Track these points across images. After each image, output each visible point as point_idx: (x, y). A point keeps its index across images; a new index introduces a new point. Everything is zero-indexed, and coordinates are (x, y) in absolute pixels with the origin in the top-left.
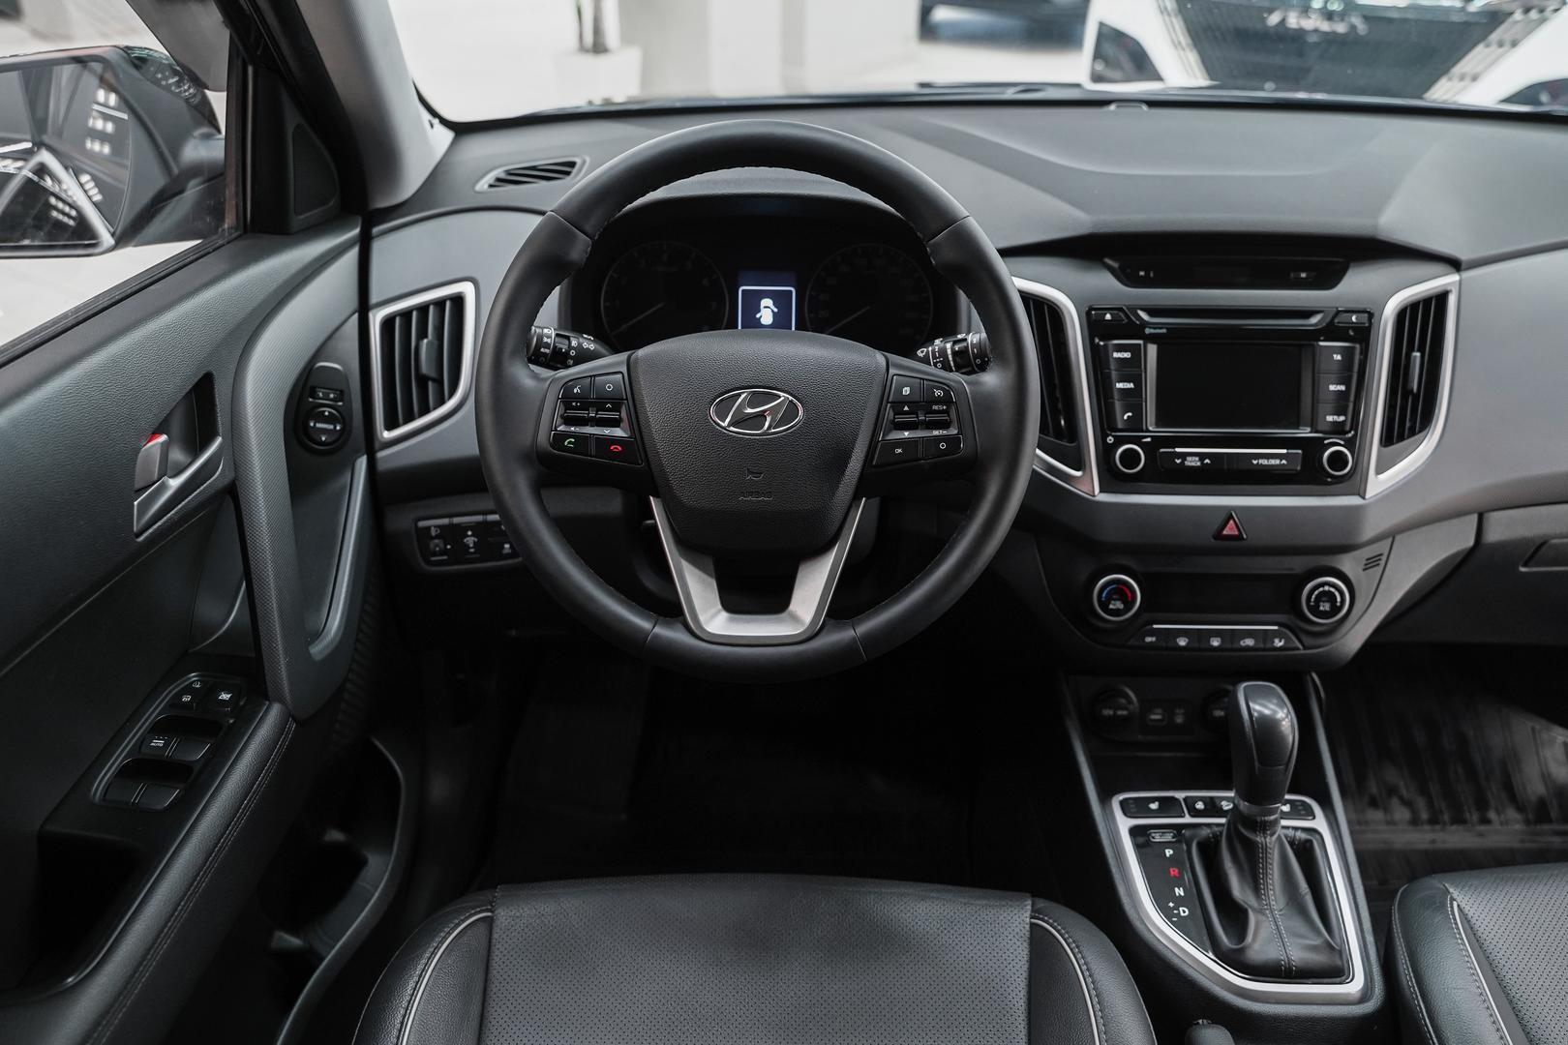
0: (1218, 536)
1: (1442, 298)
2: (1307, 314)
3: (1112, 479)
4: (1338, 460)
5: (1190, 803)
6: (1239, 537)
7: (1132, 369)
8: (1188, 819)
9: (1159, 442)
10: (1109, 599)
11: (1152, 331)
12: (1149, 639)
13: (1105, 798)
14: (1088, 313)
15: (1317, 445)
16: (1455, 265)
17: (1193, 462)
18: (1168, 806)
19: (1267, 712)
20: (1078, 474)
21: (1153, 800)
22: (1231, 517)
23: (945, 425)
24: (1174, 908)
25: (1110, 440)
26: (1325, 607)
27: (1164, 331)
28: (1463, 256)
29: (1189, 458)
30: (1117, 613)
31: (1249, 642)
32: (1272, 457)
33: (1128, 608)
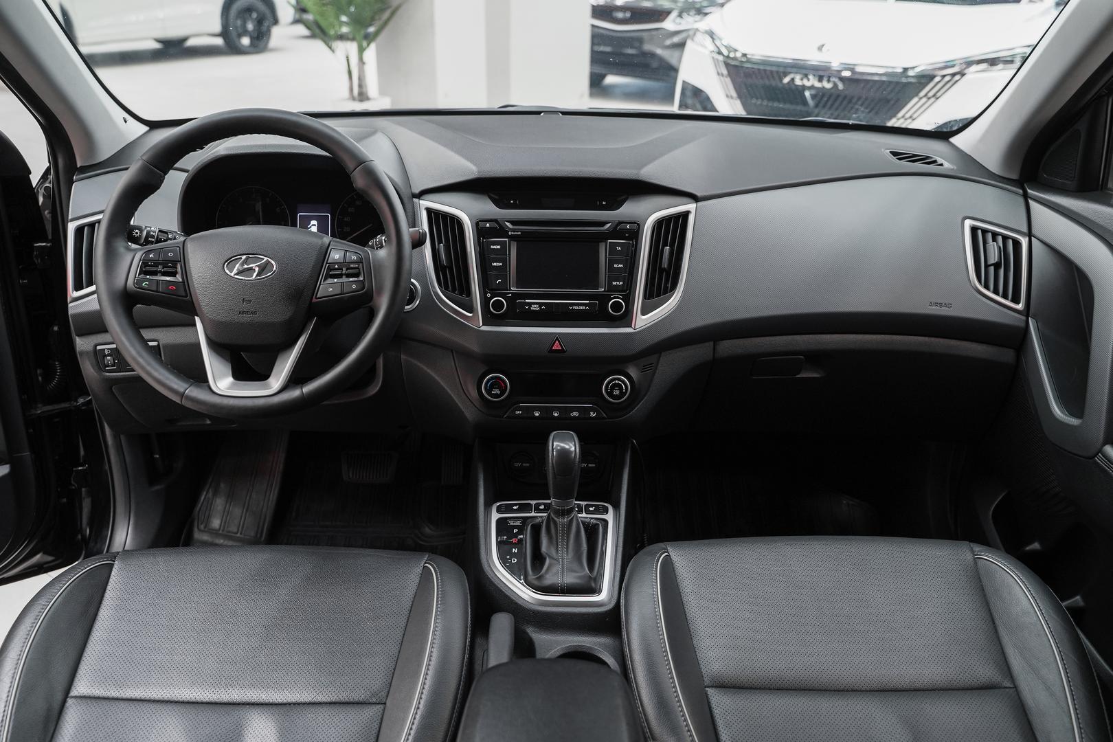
0: (551, 351)
1: (686, 215)
2: (603, 224)
3: (489, 319)
4: (617, 306)
5: (537, 506)
6: (562, 351)
7: (502, 255)
8: (533, 514)
9: (516, 296)
10: (492, 387)
11: (513, 233)
12: (517, 412)
13: (488, 505)
14: (477, 224)
15: (604, 299)
16: (695, 198)
17: (535, 308)
18: (524, 508)
19: (567, 447)
20: (471, 315)
21: (516, 505)
22: (557, 339)
23: (357, 275)
24: (509, 559)
25: (489, 295)
26: (617, 392)
27: (520, 233)
28: (699, 194)
29: (533, 306)
30: (497, 396)
31: (576, 414)
32: (580, 305)
33: (503, 392)
